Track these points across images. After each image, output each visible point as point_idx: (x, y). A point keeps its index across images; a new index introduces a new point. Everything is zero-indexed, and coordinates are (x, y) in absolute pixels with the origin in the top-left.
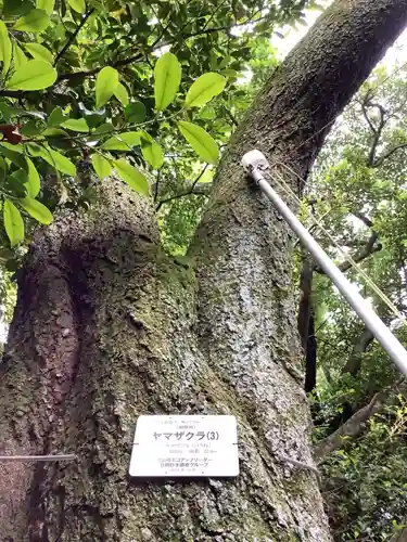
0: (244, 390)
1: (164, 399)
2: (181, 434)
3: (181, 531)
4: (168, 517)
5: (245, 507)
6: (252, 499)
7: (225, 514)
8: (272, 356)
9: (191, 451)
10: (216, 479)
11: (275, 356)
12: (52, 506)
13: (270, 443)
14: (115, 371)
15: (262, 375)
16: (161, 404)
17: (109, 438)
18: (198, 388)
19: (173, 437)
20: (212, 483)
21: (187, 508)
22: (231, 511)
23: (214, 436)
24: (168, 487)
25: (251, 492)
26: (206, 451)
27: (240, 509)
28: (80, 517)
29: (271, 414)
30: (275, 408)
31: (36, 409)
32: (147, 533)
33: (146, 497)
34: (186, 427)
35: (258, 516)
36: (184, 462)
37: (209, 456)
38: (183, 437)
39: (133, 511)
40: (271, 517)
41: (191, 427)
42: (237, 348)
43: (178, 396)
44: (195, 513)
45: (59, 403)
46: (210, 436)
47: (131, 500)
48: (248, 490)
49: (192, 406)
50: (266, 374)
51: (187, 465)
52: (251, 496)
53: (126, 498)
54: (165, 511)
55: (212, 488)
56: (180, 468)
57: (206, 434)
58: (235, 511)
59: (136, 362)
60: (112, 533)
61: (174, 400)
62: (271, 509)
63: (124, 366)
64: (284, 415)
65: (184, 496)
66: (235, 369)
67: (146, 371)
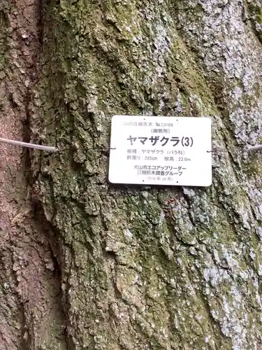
0: (213, 63)
1: (137, 94)
2: (156, 139)
3: (158, 238)
4: (147, 224)
5: (214, 214)
6: (221, 205)
7: (197, 221)
8: (243, 15)
9: (166, 159)
10: (190, 188)
11: (246, 15)
12: (43, 190)
13: (234, 125)
14: (82, 53)
15: (232, 44)
16: (133, 101)
17: (85, 136)
18: (170, 76)
19: (148, 142)
20: (186, 191)
21: (163, 215)
22: (202, 220)
23: (188, 142)
24: (146, 194)
25: (221, 199)
26: (180, 159)
27: (210, 217)
28: (70, 207)
29: (238, 93)
30: (242, 85)
31: (10, 74)
32: (128, 234)
33: (126, 199)
34: (160, 131)
35: (225, 222)
36: (160, 170)
37: (183, 164)
38: (158, 142)
39: (116, 214)
40: (237, 221)
41: (165, 131)
42: (209, 9)
43: (150, 90)
44: (171, 223)
45: (31, 67)
46: (185, 141)
47: (113, 203)
48: (217, 196)
49: (166, 101)
50: (236, 42)
51: (163, 173)
52: (220, 203)
53: (107, 201)
54: (144, 217)
55: (186, 197)
56: (156, 176)
57: (180, 139)
58: (206, 220)
59: (104, 45)
60: (98, 231)
61: (146, 95)
62: (237, 216)
63: (91, 48)
64: (250, 93)
65: (160, 203)
66: (206, 37)
67: (117, 59)
